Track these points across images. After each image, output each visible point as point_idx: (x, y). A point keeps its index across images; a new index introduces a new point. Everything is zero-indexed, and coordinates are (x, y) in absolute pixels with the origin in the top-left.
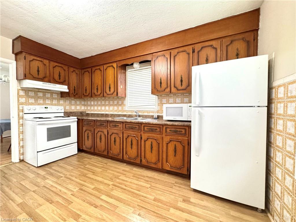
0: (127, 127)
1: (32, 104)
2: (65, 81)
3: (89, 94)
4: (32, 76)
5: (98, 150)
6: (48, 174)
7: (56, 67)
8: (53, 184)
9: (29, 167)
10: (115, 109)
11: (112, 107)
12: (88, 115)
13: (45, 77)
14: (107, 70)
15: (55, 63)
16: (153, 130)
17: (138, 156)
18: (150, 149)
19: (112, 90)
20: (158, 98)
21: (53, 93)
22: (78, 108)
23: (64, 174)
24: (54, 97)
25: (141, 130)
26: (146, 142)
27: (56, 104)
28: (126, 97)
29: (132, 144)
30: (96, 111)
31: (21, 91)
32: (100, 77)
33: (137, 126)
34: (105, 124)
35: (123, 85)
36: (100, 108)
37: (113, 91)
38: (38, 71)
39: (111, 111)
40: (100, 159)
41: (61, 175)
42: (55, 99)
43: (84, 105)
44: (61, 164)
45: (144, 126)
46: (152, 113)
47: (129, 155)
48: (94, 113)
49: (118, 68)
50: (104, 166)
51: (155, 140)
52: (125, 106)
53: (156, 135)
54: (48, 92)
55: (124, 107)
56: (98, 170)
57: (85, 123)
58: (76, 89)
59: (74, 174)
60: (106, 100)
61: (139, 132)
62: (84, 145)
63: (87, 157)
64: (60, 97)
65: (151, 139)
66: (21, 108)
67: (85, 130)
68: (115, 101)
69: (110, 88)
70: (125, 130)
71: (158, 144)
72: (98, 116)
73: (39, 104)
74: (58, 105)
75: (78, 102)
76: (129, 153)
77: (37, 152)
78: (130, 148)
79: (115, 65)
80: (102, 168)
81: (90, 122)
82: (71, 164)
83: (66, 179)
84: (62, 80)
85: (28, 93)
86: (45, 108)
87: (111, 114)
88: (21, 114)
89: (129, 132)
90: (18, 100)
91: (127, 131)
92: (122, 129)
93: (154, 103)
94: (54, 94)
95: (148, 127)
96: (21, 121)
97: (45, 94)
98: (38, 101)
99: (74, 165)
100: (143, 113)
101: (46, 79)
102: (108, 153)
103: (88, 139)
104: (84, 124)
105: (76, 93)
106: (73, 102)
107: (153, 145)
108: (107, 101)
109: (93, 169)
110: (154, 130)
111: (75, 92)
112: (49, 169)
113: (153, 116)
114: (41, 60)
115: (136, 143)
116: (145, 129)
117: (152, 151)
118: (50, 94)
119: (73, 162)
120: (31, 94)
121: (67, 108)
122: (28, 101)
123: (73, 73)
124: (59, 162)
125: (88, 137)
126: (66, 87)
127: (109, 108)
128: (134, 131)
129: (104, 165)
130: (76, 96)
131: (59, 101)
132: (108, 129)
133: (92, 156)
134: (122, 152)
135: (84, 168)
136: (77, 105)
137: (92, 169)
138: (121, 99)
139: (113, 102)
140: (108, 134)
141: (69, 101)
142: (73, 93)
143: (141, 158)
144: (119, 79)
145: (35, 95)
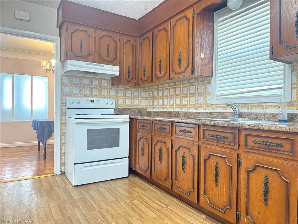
0: (206, 136)
1: (76, 95)
2: (115, 59)
3: (149, 77)
4: (75, 54)
5: (157, 177)
6: (82, 199)
7: (104, 37)
8: (81, 217)
9: (66, 184)
10: (191, 103)
11: (187, 99)
12: (149, 114)
13: (90, 54)
14: (176, 27)
15: (102, 32)
16: (270, 147)
17: (230, 204)
18: (261, 195)
19: (184, 63)
20: (293, 71)
21: (102, 79)
22: (136, 102)
23: (100, 206)
24: (103, 85)
25: (239, 145)
26: (252, 175)
27: (105, 95)
28: (212, 76)
29: (217, 175)
30: (160, 107)
31: (64, 78)
32: (165, 44)
33: (228, 135)
34: (168, 127)
35: (207, 52)
36: (167, 102)
37: (186, 66)
38: (81, 46)
39: (185, 106)
40: (159, 193)
41: (96, 207)
42: (104, 88)
43: (145, 98)
44: (101, 189)
45: (246, 135)
46: (273, 109)
47: (211, 198)
48: (158, 110)
49: (195, 18)
50: (163, 209)
51: (275, 173)
52: (210, 95)
53: (280, 160)
54: (95, 79)
55: (208, 98)
56: (150, 213)
57: (140, 127)
58: (131, 71)
59: (112, 211)
60: (176, 87)
61: (234, 150)
62: (138, 163)
63: (140, 185)
64: (111, 86)
65: (265, 170)
66: (64, 101)
67: (139, 138)
68: (191, 87)
69: (180, 61)
70: (203, 143)
71: (284, 184)
72: (164, 116)
73: (85, 96)
74: (108, 97)
75: (136, 94)
76: (210, 193)
77: (75, 164)
78: (214, 184)
79: (189, 13)
80: (158, 213)
81: (146, 125)
82: (115, 192)
83: (99, 216)
84: (111, 58)
85: (72, 80)
86: (91, 101)
87: (184, 112)
88: (64, 108)
89: (210, 147)
90: (62, 90)
91: (208, 144)
92: (197, 140)
93: (281, 84)
94: (103, 81)
95: (257, 139)
96: (64, 118)
97: (92, 80)
98: (84, 91)
99: (117, 195)
100: (251, 109)
101: (91, 58)
102: (172, 186)
103: (143, 153)
104: (138, 127)
105: (130, 78)
106: (129, 93)
107: (269, 185)
108: (178, 87)
109: (143, 210)
110: (275, 147)
111: (129, 76)
112: (85, 193)
113: (277, 114)
114: (84, 30)
115: (227, 174)
116: (248, 144)
117: (266, 200)
118: (97, 81)
119: (117, 189)
120: (76, 81)
121: (119, 103)
122: (72, 90)
123: (127, 45)
124: (101, 184)
125: (143, 150)
126: (117, 68)
127: (181, 101)
128: (223, 145)
129: (162, 207)
130: (132, 82)
131: (110, 92)
132: (173, 138)
133: (148, 186)
134: (196, 189)
135: (130, 204)
136: (135, 98)
137: (140, 209)
138: (203, 81)
139: (189, 90)
140: (172, 148)
141: (122, 92)
142: (127, 77)
143: (237, 211)
144: (196, 41)
145: (80, 83)
